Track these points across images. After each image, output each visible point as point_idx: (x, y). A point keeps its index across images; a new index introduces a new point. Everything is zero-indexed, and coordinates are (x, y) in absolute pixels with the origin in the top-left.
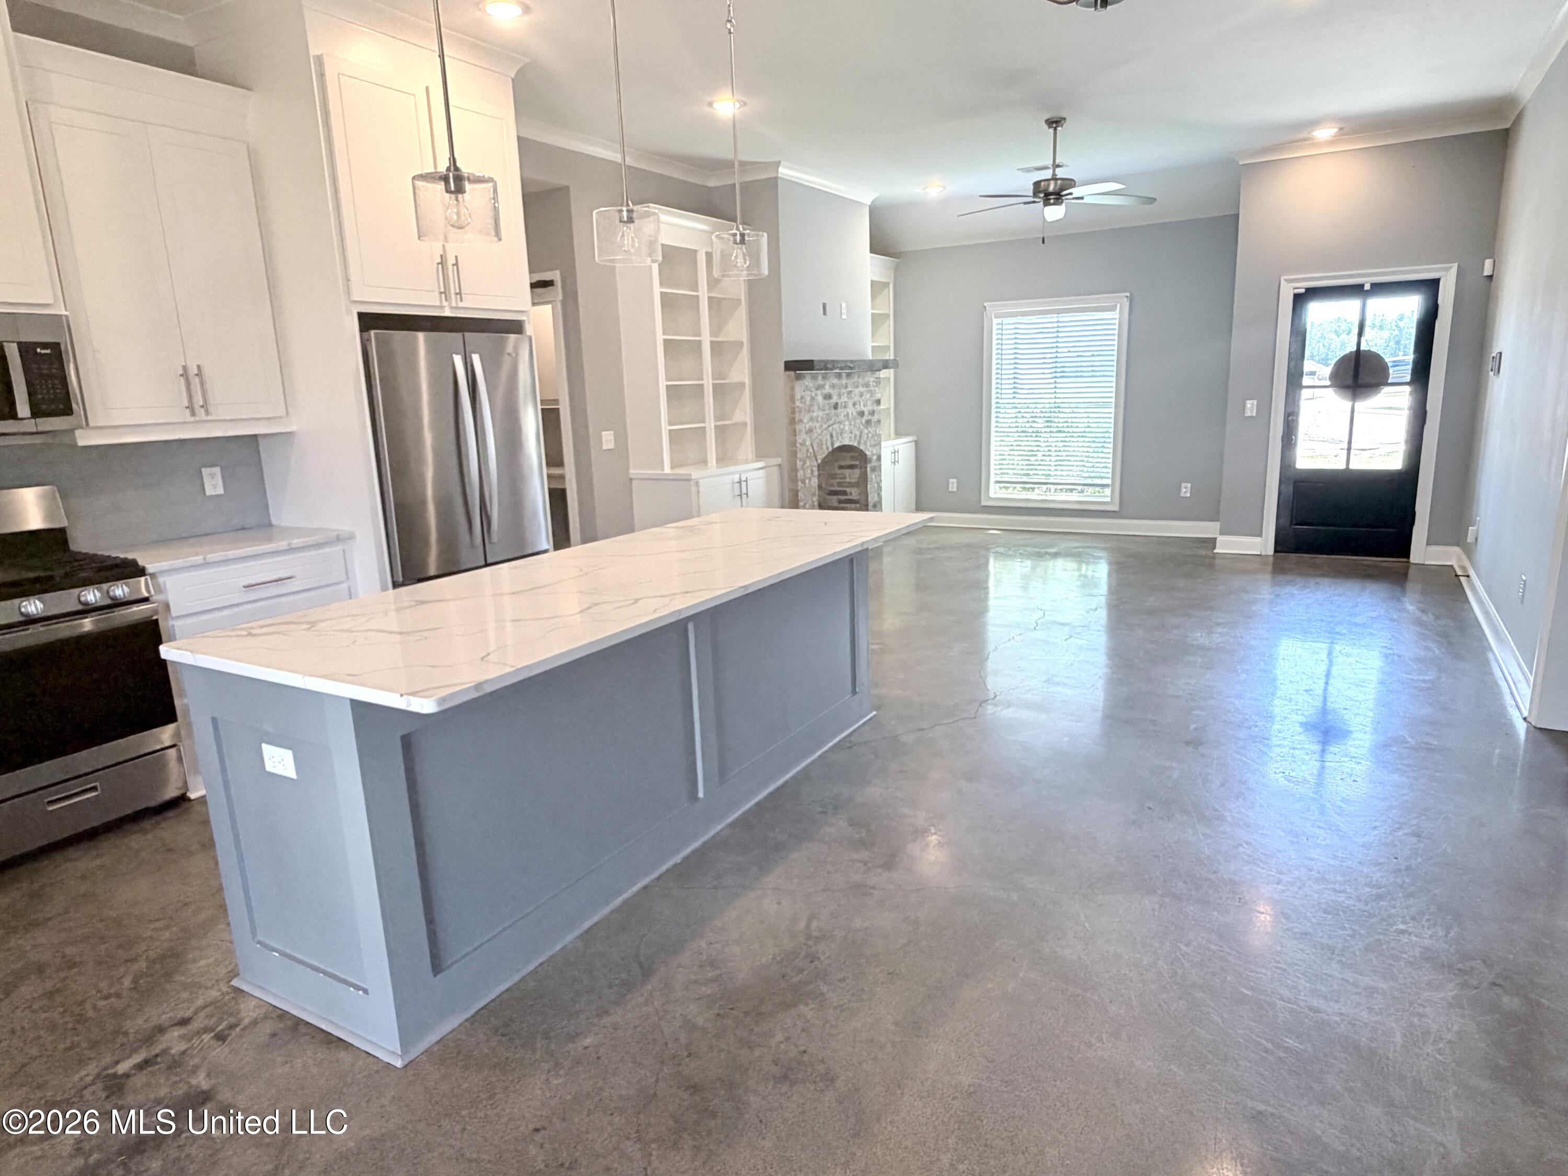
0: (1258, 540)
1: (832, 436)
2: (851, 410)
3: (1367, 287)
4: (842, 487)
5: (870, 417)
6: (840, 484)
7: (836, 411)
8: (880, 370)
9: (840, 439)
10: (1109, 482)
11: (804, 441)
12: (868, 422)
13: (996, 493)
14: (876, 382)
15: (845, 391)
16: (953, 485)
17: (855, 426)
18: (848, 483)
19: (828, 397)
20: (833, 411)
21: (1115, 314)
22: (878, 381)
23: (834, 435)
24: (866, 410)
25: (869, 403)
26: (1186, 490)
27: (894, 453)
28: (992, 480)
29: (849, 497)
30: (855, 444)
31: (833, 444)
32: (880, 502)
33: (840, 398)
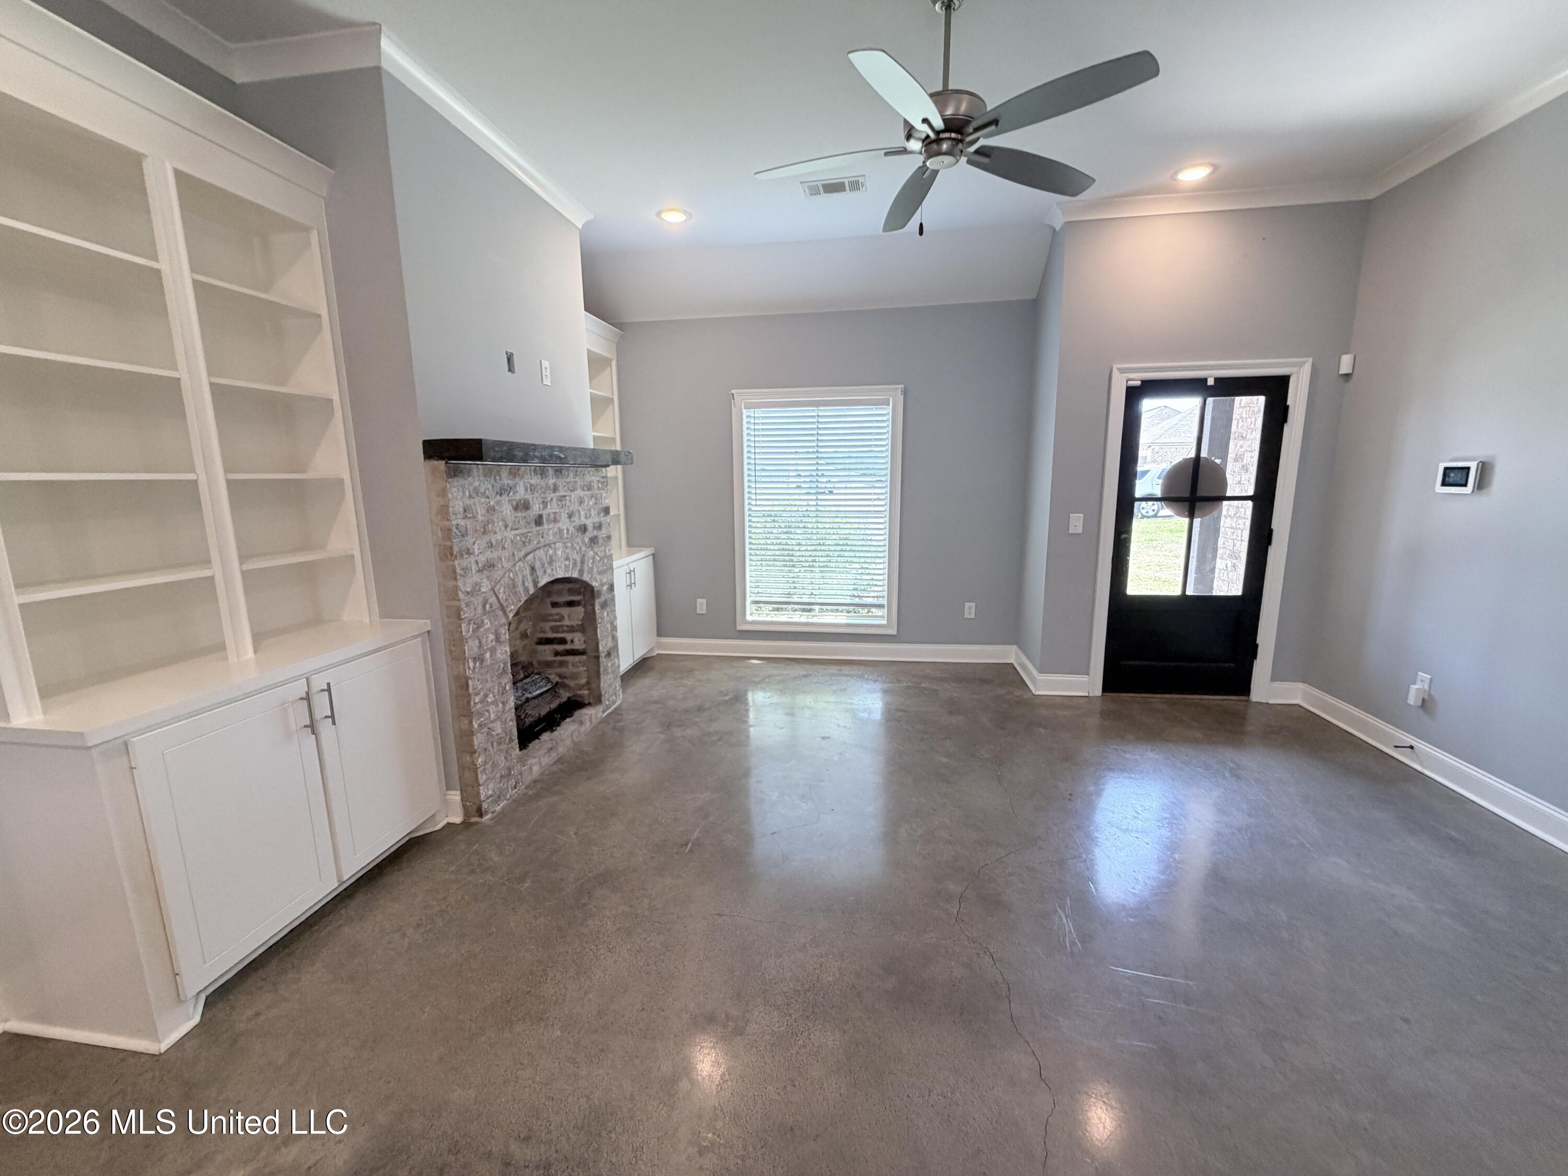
0: (1083, 678)
1: (533, 569)
2: (564, 524)
3: (1211, 382)
4: (558, 632)
5: (595, 533)
6: (555, 629)
7: (538, 528)
8: (608, 466)
9: (549, 571)
10: (884, 602)
11: (477, 585)
12: (594, 540)
13: (754, 615)
14: (603, 483)
15: (552, 495)
16: (702, 606)
17: (573, 548)
18: (567, 626)
19: (525, 506)
20: (535, 529)
21: (889, 410)
22: (605, 481)
23: (538, 565)
24: (589, 523)
25: (593, 512)
26: (970, 611)
27: (630, 573)
28: (749, 600)
29: (568, 647)
30: (575, 575)
31: (535, 583)
32: (616, 647)
33: (545, 507)
